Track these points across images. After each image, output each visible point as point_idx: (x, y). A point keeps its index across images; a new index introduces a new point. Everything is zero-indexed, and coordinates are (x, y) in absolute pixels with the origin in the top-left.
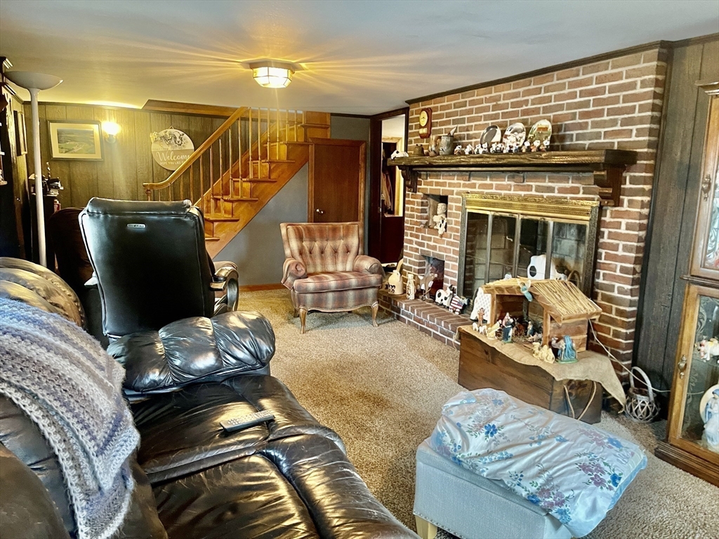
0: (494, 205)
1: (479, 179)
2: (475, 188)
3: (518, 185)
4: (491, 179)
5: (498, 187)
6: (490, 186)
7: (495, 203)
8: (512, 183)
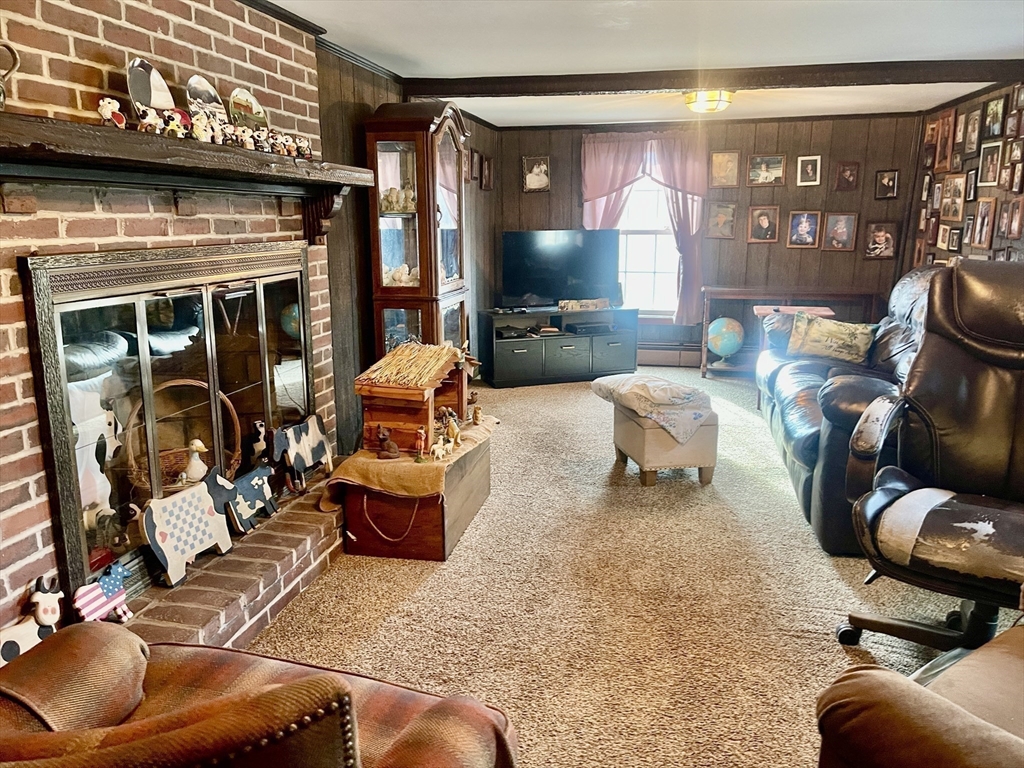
0: (147, 275)
1: (67, 205)
2: (56, 234)
3: (182, 221)
4: (108, 207)
5: (132, 228)
6: (109, 227)
7: (148, 270)
8: (169, 216)
